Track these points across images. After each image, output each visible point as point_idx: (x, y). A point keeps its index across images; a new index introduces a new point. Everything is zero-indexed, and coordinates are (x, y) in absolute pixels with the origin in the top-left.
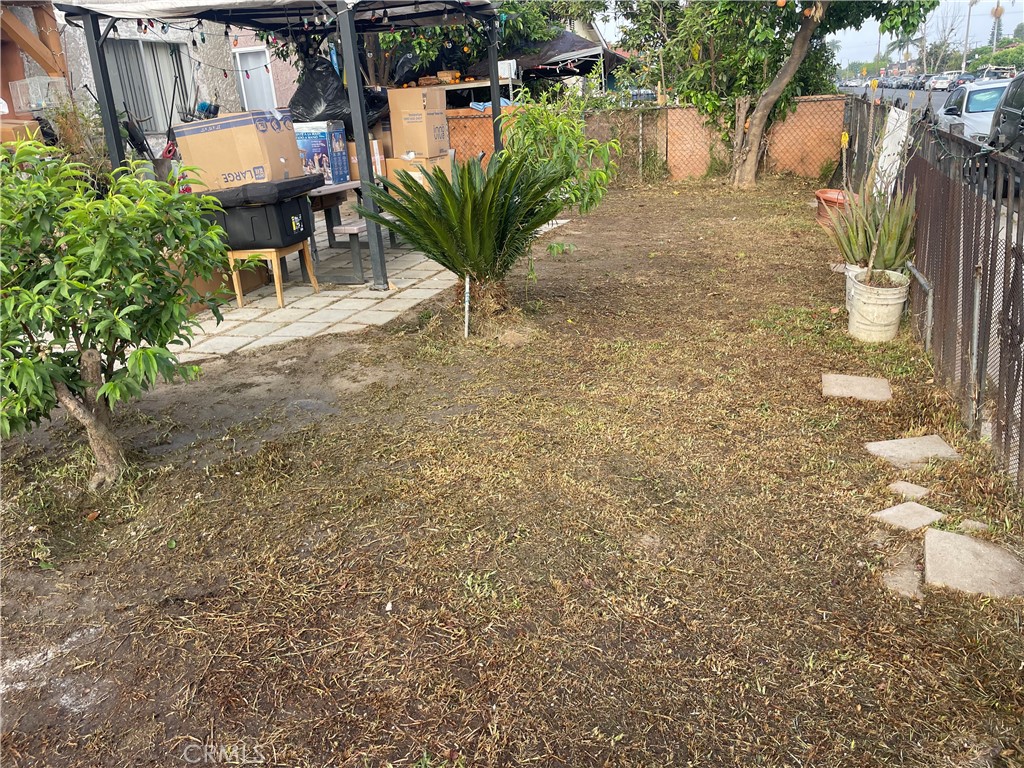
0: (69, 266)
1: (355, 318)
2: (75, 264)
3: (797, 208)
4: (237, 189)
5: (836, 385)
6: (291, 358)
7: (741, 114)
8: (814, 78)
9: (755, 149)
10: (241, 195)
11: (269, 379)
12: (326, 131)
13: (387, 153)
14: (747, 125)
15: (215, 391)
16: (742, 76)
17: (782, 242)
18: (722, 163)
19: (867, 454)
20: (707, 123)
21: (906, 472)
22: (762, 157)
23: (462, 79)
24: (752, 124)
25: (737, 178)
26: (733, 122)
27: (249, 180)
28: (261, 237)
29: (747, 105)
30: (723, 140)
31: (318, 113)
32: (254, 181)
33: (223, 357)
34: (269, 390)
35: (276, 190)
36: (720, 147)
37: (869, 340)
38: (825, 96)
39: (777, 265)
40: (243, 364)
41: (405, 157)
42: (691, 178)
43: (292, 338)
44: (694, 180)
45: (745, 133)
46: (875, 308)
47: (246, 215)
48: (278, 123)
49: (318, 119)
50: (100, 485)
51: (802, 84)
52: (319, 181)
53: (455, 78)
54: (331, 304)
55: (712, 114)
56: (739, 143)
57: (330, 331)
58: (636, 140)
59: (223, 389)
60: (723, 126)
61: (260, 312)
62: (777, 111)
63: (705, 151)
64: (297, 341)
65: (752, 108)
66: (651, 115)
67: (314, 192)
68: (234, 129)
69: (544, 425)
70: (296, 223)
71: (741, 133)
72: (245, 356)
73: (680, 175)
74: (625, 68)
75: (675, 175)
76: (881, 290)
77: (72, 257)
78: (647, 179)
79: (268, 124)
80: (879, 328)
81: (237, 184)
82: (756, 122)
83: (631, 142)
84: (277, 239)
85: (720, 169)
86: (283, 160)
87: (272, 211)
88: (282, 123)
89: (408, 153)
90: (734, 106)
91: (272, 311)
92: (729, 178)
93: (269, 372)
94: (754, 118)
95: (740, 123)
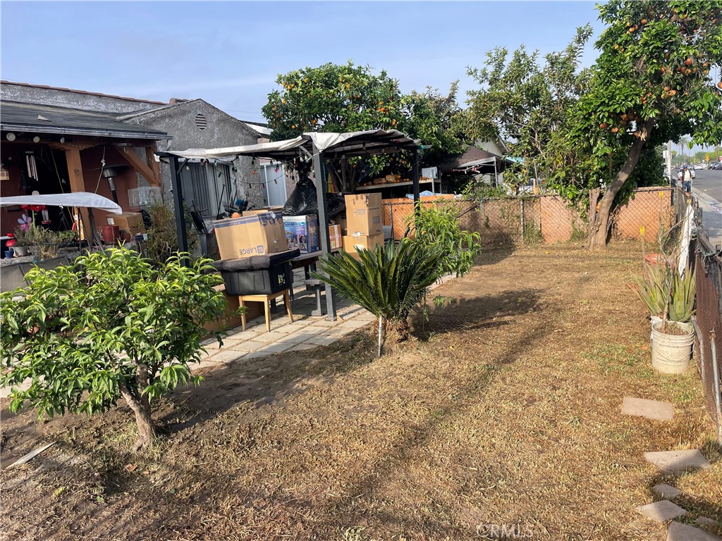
0: (133, 318)
1: (311, 341)
2: (136, 317)
3: (635, 266)
4: (247, 259)
5: (632, 406)
6: (268, 367)
7: (593, 199)
8: (647, 175)
9: (604, 223)
10: (248, 263)
11: (251, 381)
12: (305, 221)
13: (343, 233)
14: (598, 207)
15: (218, 387)
16: (594, 174)
17: (617, 292)
18: (581, 232)
19: (645, 461)
20: (570, 206)
21: (669, 477)
22: (610, 228)
23: (402, 179)
24: (601, 206)
25: (592, 243)
26: (588, 205)
27: (254, 254)
28: (260, 287)
29: (598, 194)
30: (581, 217)
31: (301, 209)
32: (257, 254)
33: (227, 364)
34: (250, 389)
35: (268, 260)
36: (580, 221)
37: (667, 372)
38: (655, 188)
39: (611, 310)
40: (238, 370)
41: (355, 235)
42: (559, 242)
43: (270, 353)
44: (561, 243)
45: (597, 212)
46: (669, 349)
47: (251, 274)
48: (274, 220)
49: (301, 214)
50: (139, 448)
51: (639, 179)
52: (297, 253)
53: (397, 179)
54: (299, 330)
55: (573, 200)
56: (593, 219)
57: (294, 349)
58: (518, 217)
59: (222, 387)
60: (581, 207)
61: (254, 334)
62: (620, 197)
63: (569, 224)
64: (273, 355)
65: (601, 196)
66: (529, 200)
67: (295, 259)
68: (247, 224)
69: (418, 424)
70: (280, 279)
71: (594, 212)
72: (240, 364)
73: (551, 241)
74: (511, 170)
75: (547, 240)
76: (672, 337)
77: (136, 313)
78: (528, 242)
79: (268, 221)
80: (673, 364)
81: (248, 256)
82: (604, 205)
83: (515, 218)
84: (268, 289)
85: (578, 236)
86: (275, 242)
87: (266, 273)
88: (276, 220)
89: (356, 232)
90: (588, 195)
91: (262, 333)
92: (587, 242)
93: (252, 376)
94: (603, 203)
95: (593, 206)
